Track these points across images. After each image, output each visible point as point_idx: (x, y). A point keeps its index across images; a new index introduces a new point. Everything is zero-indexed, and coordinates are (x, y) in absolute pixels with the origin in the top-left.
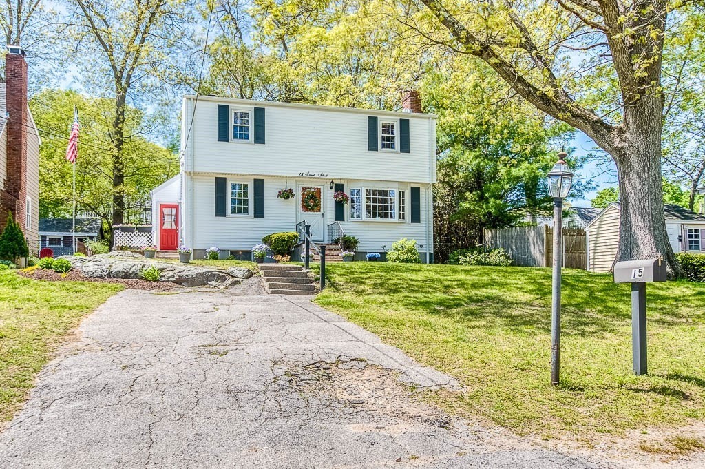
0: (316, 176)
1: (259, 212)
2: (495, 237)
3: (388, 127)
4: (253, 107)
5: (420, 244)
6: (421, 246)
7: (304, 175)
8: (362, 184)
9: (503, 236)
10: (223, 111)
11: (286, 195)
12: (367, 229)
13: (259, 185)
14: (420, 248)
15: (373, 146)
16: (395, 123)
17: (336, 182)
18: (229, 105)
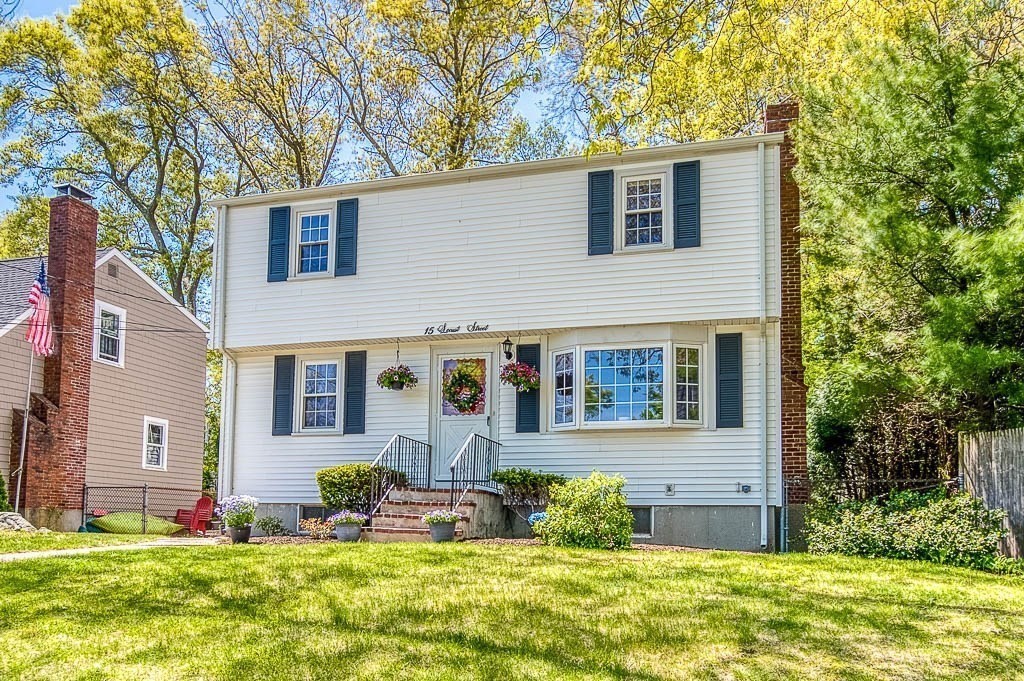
0: (463, 330)
1: (355, 422)
2: (985, 457)
3: (644, 189)
4: (335, 200)
5: (744, 482)
6: (747, 489)
7: (436, 333)
8: (574, 338)
9: (1007, 453)
10: (280, 218)
11: (399, 380)
12: (597, 448)
13: (356, 363)
14: (742, 495)
15: (600, 242)
16: (662, 177)
17: (516, 341)
18: (292, 204)
